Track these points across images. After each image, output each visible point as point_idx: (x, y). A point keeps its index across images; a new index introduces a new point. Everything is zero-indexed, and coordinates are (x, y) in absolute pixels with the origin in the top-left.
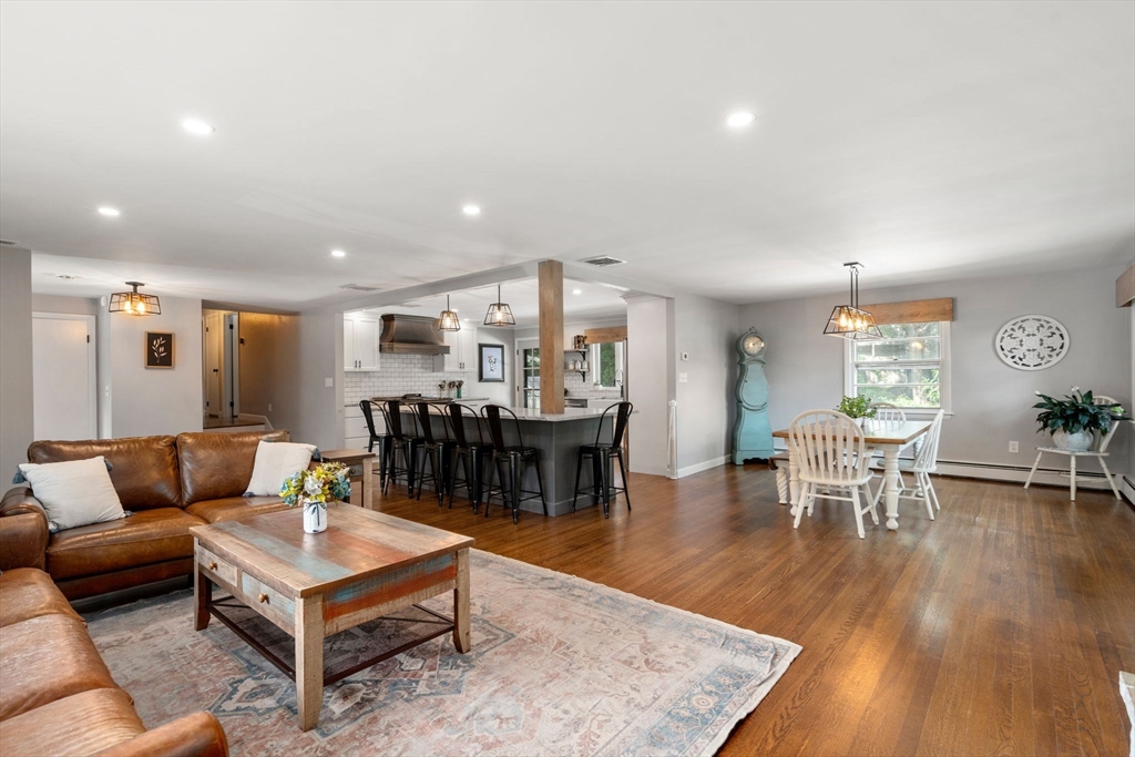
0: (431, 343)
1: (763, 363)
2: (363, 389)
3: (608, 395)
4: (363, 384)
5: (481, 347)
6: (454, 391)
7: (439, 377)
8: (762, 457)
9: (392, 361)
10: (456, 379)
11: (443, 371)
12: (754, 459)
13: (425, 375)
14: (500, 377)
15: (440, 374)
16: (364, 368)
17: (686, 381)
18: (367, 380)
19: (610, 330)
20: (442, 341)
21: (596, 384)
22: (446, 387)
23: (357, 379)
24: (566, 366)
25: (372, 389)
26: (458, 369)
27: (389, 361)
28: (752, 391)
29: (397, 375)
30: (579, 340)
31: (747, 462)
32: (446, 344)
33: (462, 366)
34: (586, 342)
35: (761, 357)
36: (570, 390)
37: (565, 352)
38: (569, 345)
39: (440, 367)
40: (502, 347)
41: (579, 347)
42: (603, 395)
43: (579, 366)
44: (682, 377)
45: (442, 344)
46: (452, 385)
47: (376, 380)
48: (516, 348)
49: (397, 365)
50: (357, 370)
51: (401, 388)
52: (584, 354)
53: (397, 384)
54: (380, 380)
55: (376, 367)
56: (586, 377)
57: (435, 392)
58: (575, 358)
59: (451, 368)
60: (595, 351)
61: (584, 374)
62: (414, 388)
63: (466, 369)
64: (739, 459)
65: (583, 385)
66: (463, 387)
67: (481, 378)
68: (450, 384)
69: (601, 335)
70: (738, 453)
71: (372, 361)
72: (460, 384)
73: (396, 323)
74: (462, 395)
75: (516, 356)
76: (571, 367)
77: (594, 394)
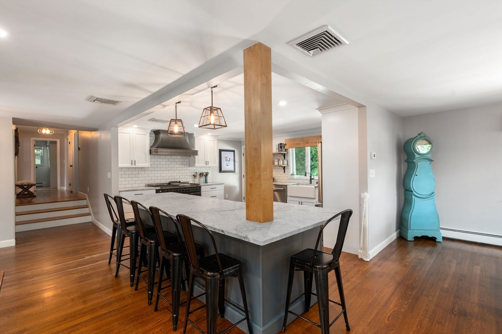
0: (187, 149)
1: (431, 161)
2: (140, 179)
3: (300, 182)
4: (141, 176)
5: (220, 151)
6: (203, 179)
7: (192, 170)
8: (430, 235)
9: (161, 160)
10: (204, 171)
11: (194, 167)
12: (423, 236)
13: (183, 169)
14: (233, 169)
15: (193, 168)
16: (138, 165)
17: (374, 176)
18: (143, 172)
19: (302, 139)
20: (194, 147)
21: (292, 175)
22: (198, 176)
23: (137, 172)
24: (274, 164)
25: (147, 178)
26: (204, 165)
27: (159, 160)
28: (420, 183)
29: (164, 169)
30: (281, 146)
31: (416, 238)
32: (196, 149)
33: (207, 163)
34: (286, 148)
35: (429, 156)
36: (276, 178)
37: (273, 154)
38: (275, 150)
39: (192, 164)
40: (234, 151)
41: (281, 151)
42: (298, 182)
43: (281, 163)
44: (372, 173)
45: (194, 150)
46: (201, 175)
47: (150, 172)
48: (243, 152)
49: (164, 163)
50: (133, 166)
51: (167, 178)
52: (284, 155)
53: (165, 175)
54: (153, 172)
55: (147, 165)
56: (286, 170)
57: (191, 179)
58: (279, 158)
59: (200, 164)
60: (292, 153)
61: (284, 168)
62: (176, 177)
63: (210, 165)
64: (410, 236)
65: (284, 175)
66: (209, 176)
67: (220, 171)
68: (200, 174)
69: (296, 142)
70: (409, 231)
71: (144, 160)
72: (207, 175)
73: (162, 136)
74: (208, 181)
75: (243, 157)
76: (276, 163)
77: (291, 181)
